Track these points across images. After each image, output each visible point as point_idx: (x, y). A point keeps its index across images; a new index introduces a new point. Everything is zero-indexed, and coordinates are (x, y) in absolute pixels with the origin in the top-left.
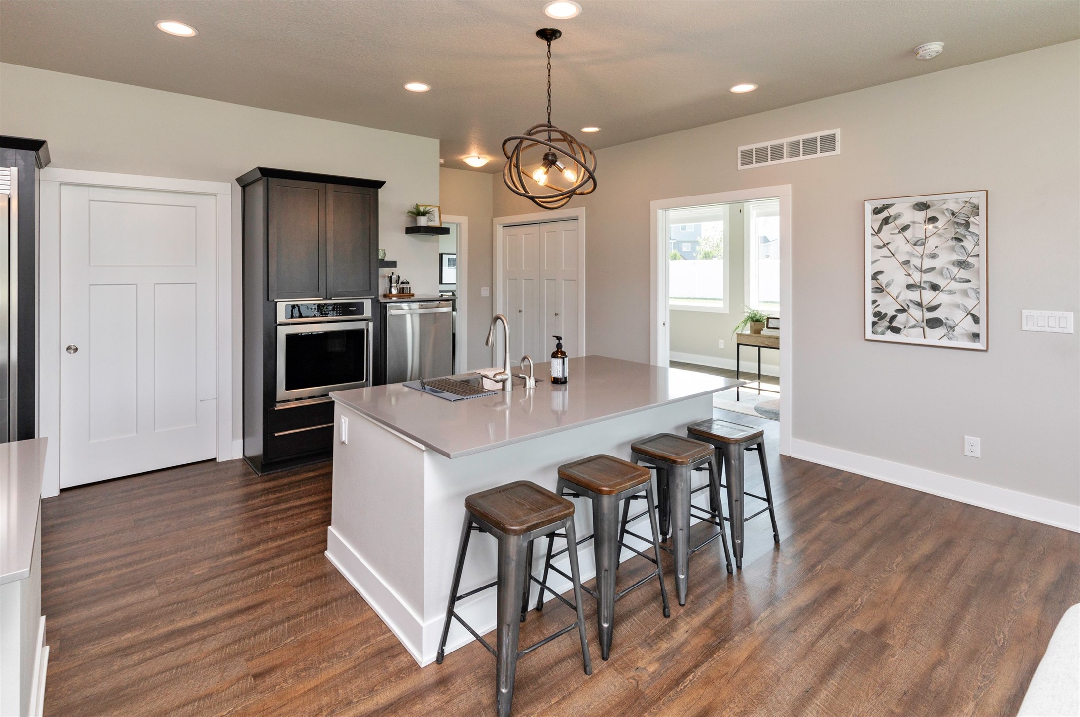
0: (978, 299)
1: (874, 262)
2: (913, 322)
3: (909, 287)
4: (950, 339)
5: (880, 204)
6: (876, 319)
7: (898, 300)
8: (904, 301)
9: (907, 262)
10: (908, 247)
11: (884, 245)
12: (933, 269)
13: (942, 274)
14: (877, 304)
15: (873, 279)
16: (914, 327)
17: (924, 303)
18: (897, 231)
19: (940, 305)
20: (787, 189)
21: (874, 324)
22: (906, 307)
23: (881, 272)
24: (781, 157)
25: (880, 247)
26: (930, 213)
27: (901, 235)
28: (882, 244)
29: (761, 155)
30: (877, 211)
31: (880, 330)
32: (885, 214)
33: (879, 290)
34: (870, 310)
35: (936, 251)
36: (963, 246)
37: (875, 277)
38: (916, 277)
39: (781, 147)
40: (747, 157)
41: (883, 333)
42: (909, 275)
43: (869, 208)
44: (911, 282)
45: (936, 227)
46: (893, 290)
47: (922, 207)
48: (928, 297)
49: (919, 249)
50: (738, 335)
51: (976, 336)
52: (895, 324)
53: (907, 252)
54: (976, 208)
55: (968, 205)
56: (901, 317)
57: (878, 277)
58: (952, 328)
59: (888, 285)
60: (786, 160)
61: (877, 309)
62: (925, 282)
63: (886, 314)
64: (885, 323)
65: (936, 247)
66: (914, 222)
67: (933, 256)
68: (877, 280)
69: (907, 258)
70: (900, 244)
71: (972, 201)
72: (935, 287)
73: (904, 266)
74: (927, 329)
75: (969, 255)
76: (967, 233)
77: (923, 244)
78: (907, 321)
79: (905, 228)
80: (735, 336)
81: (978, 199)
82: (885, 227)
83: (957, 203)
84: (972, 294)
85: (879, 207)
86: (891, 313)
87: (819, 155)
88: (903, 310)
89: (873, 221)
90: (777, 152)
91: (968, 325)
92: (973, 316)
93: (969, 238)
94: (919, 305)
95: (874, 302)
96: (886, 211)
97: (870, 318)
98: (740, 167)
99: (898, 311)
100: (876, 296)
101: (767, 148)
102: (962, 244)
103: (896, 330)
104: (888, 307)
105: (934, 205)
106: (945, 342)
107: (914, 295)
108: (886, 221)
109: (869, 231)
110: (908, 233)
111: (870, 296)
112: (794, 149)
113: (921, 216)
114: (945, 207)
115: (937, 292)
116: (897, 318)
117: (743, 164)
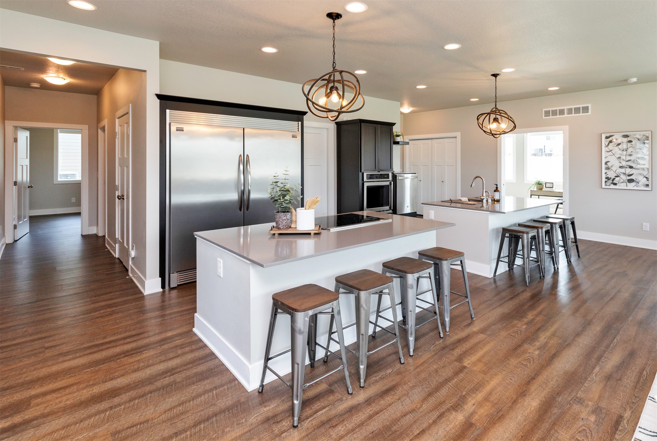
0: (648, 171)
1: (606, 158)
2: (622, 181)
3: (620, 167)
4: (637, 187)
5: (608, 135)
6: (606, 180)
7: (616, 172)
8: (618, 172)
9: (620, 158)
10: (620, 152)
11: (610, 151)
12: (630, 160)
13: (634, 162)
14: (607, 174)
15: (605, 164)
16: (622, 182)
17: (627, 174)
18: (615, 145)
19: (633, 174)
20: (567, 127)
21: (606, 182)
22: (619, 175)
23: (608, 162)
24: (564, 114)
25: (608, 152)
26: (629, 139)
27: (617, 147)
28: (609, 150)
29: (554, 113)
30: (607, 138)
31: (608, 184)
32: (610, 139)
33: (608, 168)
34: (604, 176)
35: (632, 153)
36: (642, 152)
37: (606, 163)
38: (624, 164)
39: (563, 110)
40: (547, 113)
41: (609, 185)
42: (621, 163)
43: (604, 136)
44: (621, 165)
45: (632, 144)
46: (614, 169)
47: (626, 136)
48: (629, 171)
49: (625, 152)
50: (531, 191)
51: (648, 185)
52: (614, 182)
53: (620, 154)
54: (648, 137)
55: (644, 136)
56: (617, 179)
57: (607, 163)
58: (638, 183)
59: (612, 166)
60: (566, 115)
61: (607, 176)
62: (627, 165)
63: (611, 178)
64: (611, 181)
65: (632, 152)
66: (622, 142)
67: (630, 155)
68: (607, 164)
69: (619, 156)
70: (616, 150)
71: (646, 135)
72: (631, 167)
73: (619, 159)
74: (628, 183)
75: (645, 155)
76: (644, 147)
77: (626, 151)
78: (619, 181)
79: (619, 144)
80: (530, 191)
81: (648, 134)
82: (610, 144)
83: (640, 135)
84: (646, 170)
85: (608, 136)
86: (613, 177)
87: (581, 114)
88: (617, 176)
89: (605, 141)
90: (562, 112)
91: (644, 181)
92: (647, 178)
93: (645, 148)
94: (624, 174)
95: (606, 173)
96: (611, 138)
97: (604, 180)
98: (544, 117)
99: (616, 176)
100: (607, 171)
101: (557, 110)
102: (642, 151)
103: (615, 184)
104: (611, 175)
105: (631, 136)
106: (635, 188)
107: (623, 170)
108: (611, 142)
109: (603, 145)
110: (620, 146)
111: (604, 171)
112: (570, 111)
113: (625, 140)
114: (635, 137)
115: (632, 169)
116: (615, 179)
117: (545, 116)
